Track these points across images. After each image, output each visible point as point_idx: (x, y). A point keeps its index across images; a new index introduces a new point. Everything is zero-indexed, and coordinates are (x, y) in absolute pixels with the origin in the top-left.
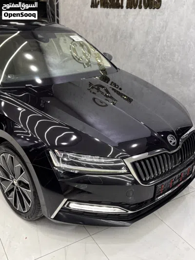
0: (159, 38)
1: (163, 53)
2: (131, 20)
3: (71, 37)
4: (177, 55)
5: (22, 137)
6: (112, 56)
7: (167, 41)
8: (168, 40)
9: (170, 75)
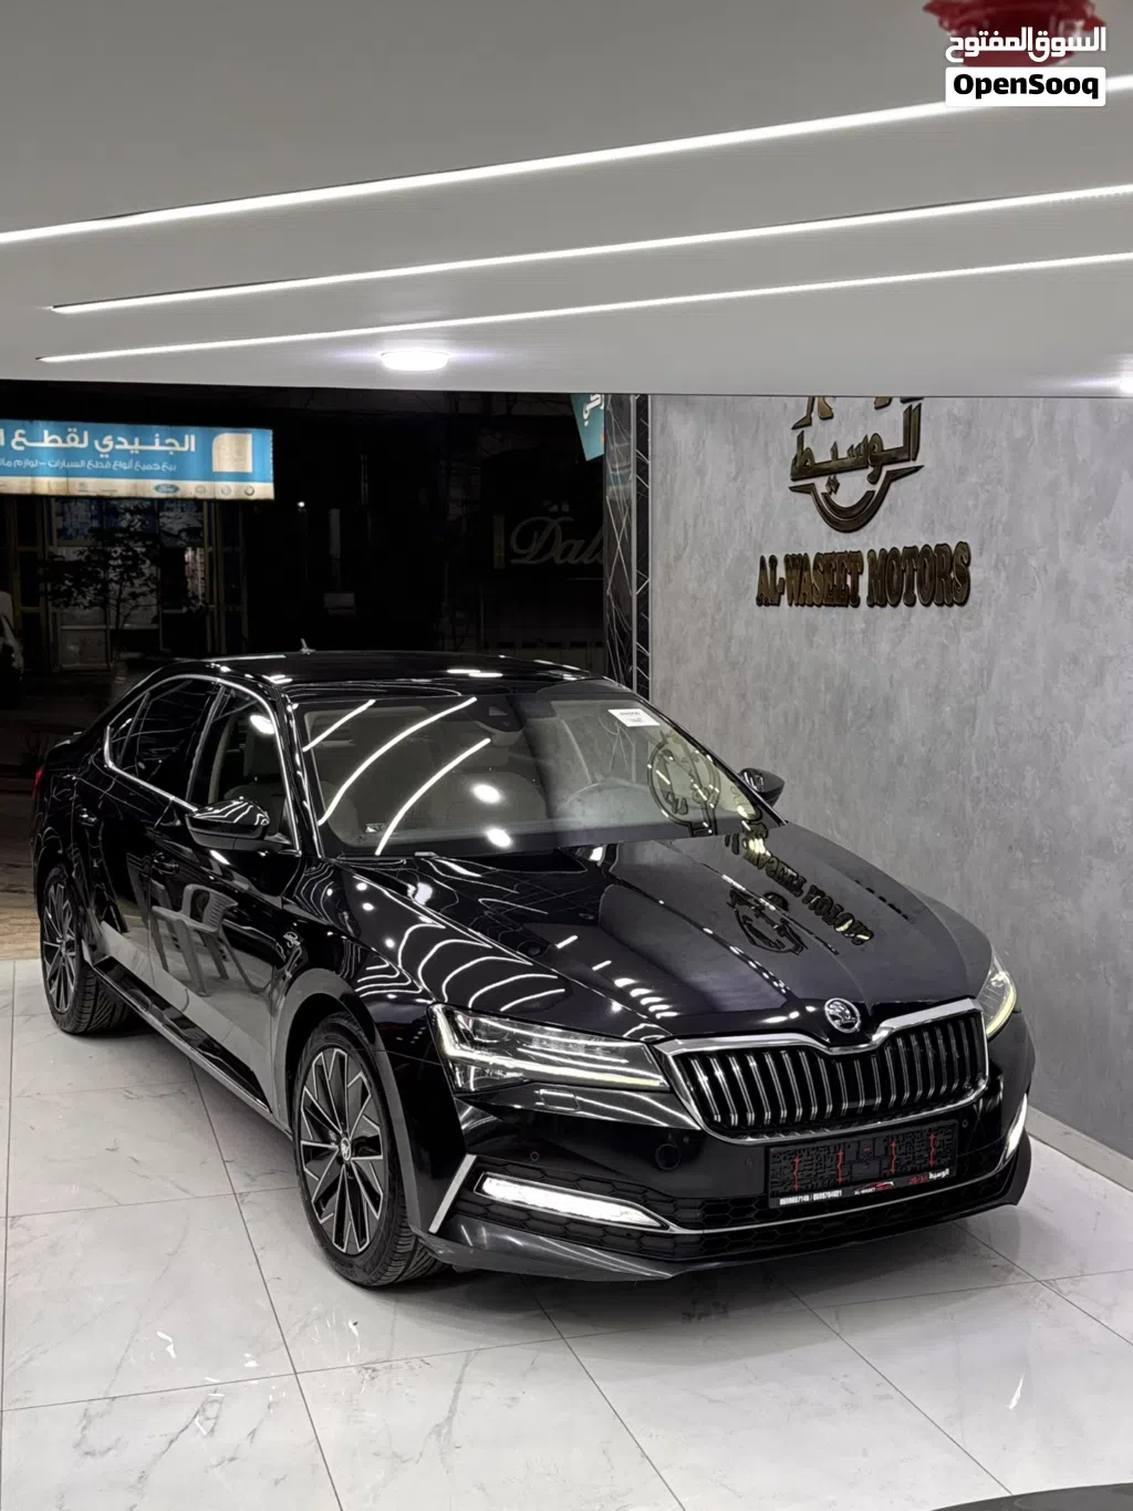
0: (974, 710)
1: (990, 770)
2: (884, 647)
3: (615, 712)
4: (1030, 772)
5: (391, 996)
6: (785, 780)
7: (998, 724)
8: (1001, 718)
9: (1019, 855)
